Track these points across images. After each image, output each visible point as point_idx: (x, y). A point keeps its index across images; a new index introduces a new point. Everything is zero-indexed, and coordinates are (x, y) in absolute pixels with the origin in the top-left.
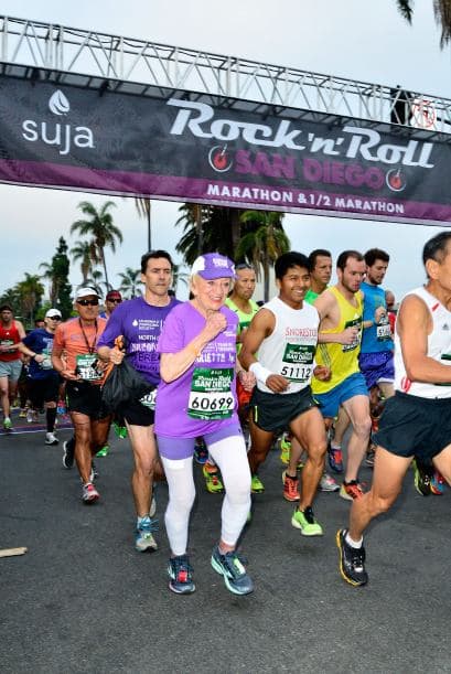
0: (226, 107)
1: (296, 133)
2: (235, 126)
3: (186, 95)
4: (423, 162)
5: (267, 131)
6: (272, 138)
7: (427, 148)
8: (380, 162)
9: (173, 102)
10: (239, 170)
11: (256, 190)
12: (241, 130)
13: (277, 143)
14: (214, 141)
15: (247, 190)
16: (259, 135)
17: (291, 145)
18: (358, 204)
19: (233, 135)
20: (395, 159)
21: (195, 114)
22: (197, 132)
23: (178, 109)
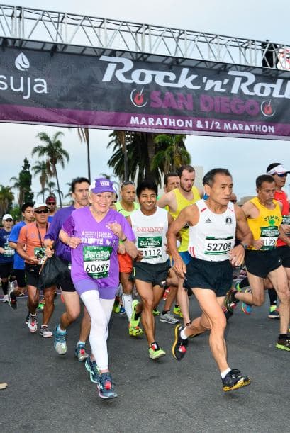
0: (142, 60)
1: (193, 77)
2: (149, 74)
3: (113, 53)
4: (286, 94)
5: (172, 76)
6: (176, 81)
8: (256, 95)
9: (103, 58)
10: (152, 105)
11: (165, 120)
12: (154, 76)
13: (180, 85)
14: (134, 85)
15: (159, 120)
16: (166, 79)
17: (190, 86)
18: (241, 127)
19: (148, 80)
20: (266, 94)
21: (120, 66)
22: (122, 79)
23: (106, 64)
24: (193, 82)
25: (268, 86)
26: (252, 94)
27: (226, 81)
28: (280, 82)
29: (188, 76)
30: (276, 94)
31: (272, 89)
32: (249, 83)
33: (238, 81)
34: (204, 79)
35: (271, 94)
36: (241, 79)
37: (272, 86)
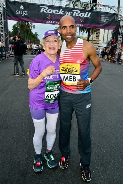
0: (51, 7)
1: (63, 11)
2: (52, 10)
3: (44, 5)
4: (89, 16)
5: (58, 11)
6: (58, 12)
7: (90, 13)
8: (80, 16)
9: (41, 6)
10: (52, 18)
11: (55, 22)
12: (53, 11)
13: (59, 13)
14: (48, 13)
15: (53, 22)
16: (56, 12)
17: (62, 14)
19: (51, 12)
20: (83, 16)
21: (45, 8)
23: (41, 8)
24: (63, 13)
25: (83, 14)
26: (79, 16)
27: (72, 13)
28: (87, 13)
29: (62, 11)
30: (85, 16)
31: (84, 15)
32: (78, 13)
33: (75, 12)
34: (66, 12)
35: (84, 16)
36: (76, 12)
37: (84, 14)
